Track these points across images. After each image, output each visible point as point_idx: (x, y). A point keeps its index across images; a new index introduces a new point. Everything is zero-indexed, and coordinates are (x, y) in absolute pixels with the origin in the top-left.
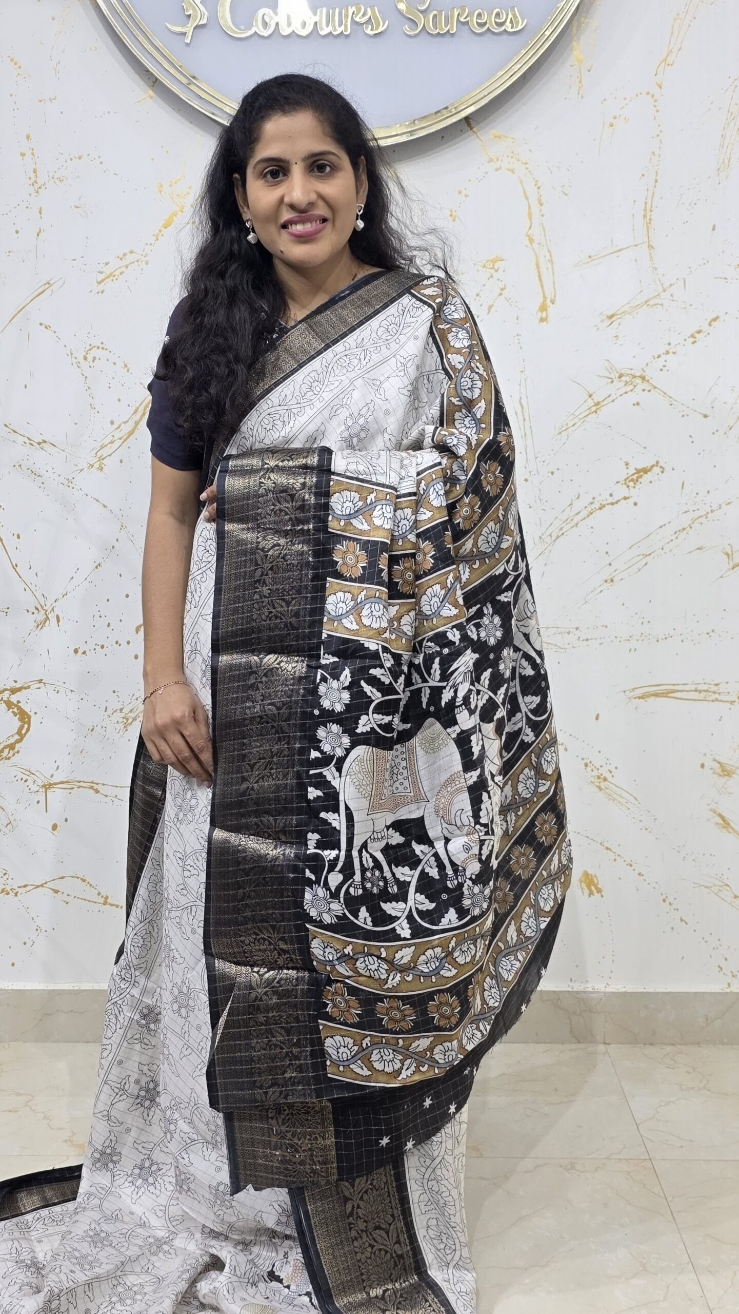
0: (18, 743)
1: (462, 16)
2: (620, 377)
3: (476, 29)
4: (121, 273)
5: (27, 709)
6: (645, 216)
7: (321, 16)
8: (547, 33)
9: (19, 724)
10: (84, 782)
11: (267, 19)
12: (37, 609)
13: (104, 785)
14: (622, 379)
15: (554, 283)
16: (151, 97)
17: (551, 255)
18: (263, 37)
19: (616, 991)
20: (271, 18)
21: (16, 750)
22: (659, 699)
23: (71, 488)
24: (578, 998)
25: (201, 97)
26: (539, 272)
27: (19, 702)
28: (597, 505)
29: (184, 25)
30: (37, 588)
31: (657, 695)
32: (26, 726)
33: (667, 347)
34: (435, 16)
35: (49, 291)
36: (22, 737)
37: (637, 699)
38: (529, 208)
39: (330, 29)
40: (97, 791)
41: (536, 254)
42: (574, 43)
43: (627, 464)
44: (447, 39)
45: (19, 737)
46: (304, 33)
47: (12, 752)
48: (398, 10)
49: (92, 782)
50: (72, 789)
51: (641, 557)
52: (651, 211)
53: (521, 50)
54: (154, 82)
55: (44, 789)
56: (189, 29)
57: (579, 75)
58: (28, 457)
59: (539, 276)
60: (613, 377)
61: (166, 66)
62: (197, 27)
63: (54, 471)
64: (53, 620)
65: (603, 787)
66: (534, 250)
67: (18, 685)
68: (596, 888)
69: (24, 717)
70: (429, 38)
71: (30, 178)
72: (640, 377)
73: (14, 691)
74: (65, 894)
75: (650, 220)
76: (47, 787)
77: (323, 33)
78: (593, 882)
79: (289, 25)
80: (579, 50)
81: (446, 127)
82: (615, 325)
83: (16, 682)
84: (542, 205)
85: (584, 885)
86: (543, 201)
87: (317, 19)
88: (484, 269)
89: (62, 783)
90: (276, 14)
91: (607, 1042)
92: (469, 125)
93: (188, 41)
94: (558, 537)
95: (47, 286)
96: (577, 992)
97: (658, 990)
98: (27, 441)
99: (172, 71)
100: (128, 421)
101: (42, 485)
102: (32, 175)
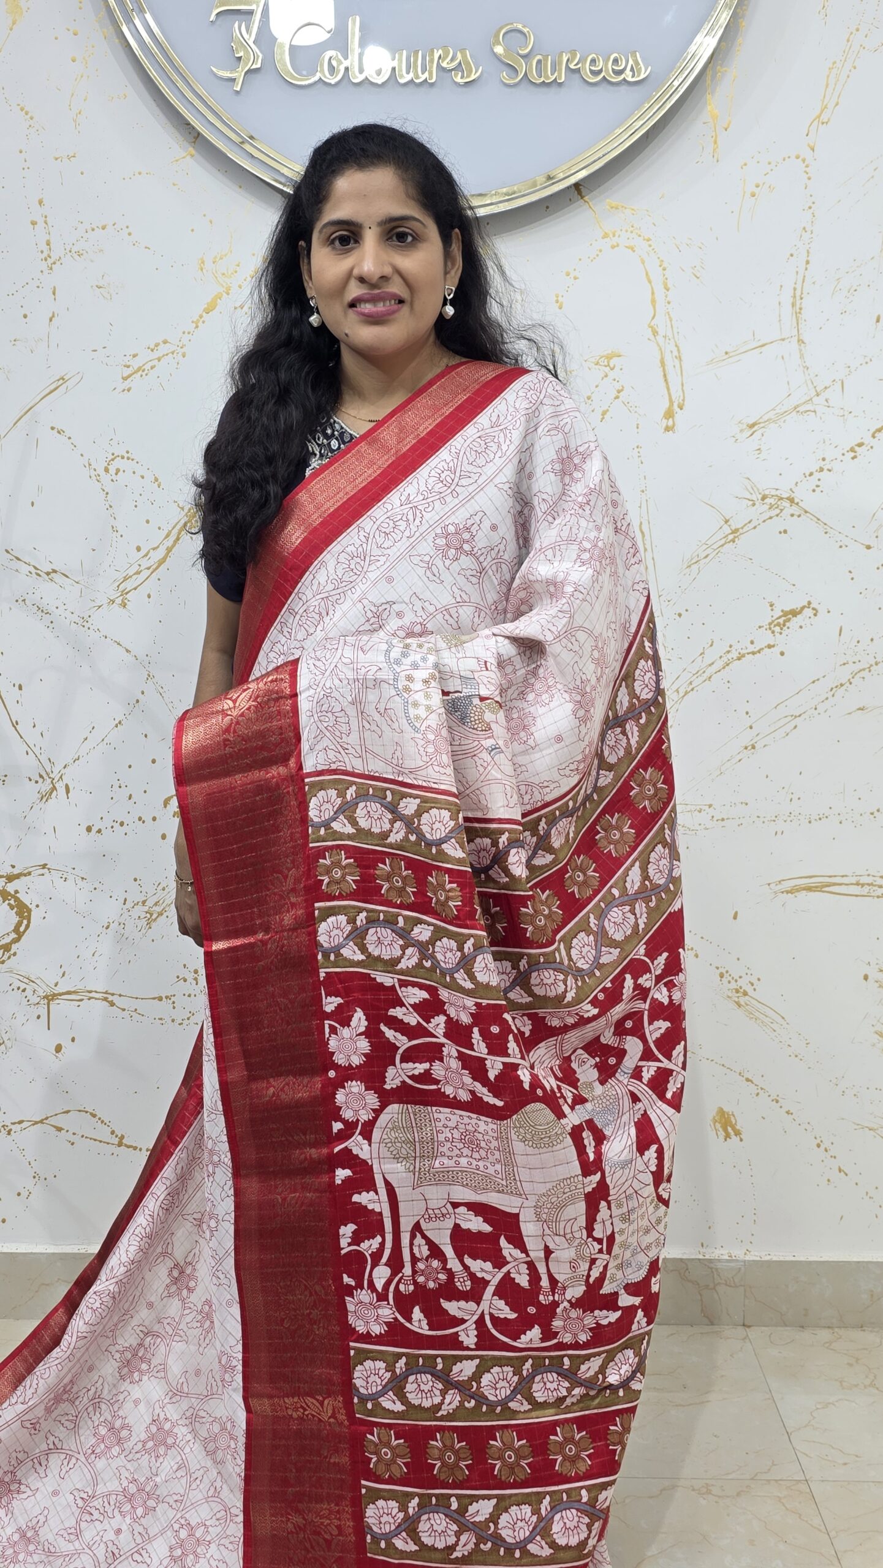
0: (15, 943)
1: (572, 62)
2: (763, 498)
3: (590, 78)
4: (152, 368)
5: (27, 903)
6: (793, 305)
7: (400, 61)
8: (676, 83)
9: (18, 919)
10: (96, 992)
11: (334, 63)
12: (41, 776)
13: (120, 995)
14: (765, 501)
15: (682, 385)
16: (192, 156)
17: (679, 351)
18: (330, 84)
19: (759, 1259)
20: (340, 63)
21: (12, 952)
22: (812, 893)
23: (86, 628)
24: (711, 1268)
25: (253, 156)
26: (664, 370)
27: (17, 892)
28: (734, 654)
29: (233, 70)
30: (42, 751)
31: (809, 889)
32: (25, 922)
33: (822, 463)
34: (539, 62)
35: (62, 389)
36: (19, 934)
37: (785, 894)
38: (653, 293)
39: (411, 76)
40: (112, 1004)
41: (661, 349)
42: (708, 97)
43: (771, 605)
44: (553, 90)
45: (16, 936)
46: (379, 80)
47: (7, 955)
48: (495, 54)
49: (106, 993)
50: (81, 1000)
51: (790, 718)
52: (801, 299)
53: (644, 103)
54: (196, 138)
55: (46, 1001)
56: (239, 75)
57: (714, 134)
58: (34, 591)
59: (665, 375)
60: (755, 499)
61: (211, 118)
62: (249, 72)
63: (65, 607)
64: (61, 790)
65: (743, 1003)
66: (658, 345)
67: (16, 871)
68: (734, 1129)
69: (23, 911)
70: (533, 89)
71: (42, 252)
72: (787, 499)
73: (10, 878)
74: (71, 1132)
75: (801, 309)
76: (50, 998)
77: (402, 81)
78: (731, 1122)
79: (361, 71)
80: (714, 104)
81: (551, 195)
82: (757, 435)
83: (13, 867)
84: (668, 290)
85: (718, 1126)
86: (669, 285)
87: (395, 64)
88: (597, 367)
89: (69, 993)
90: (346, 58)
91: (746, 1323)
92: (580, 193)
93: (238, 89)
94: (686, 693)
95: (61, 381)
96: (710, 1261)
97: (811, 1259)
98: (33, 571)
99: (218, 124)
100: (158, 547)
101: (50, 624)
102: (45, 248)
